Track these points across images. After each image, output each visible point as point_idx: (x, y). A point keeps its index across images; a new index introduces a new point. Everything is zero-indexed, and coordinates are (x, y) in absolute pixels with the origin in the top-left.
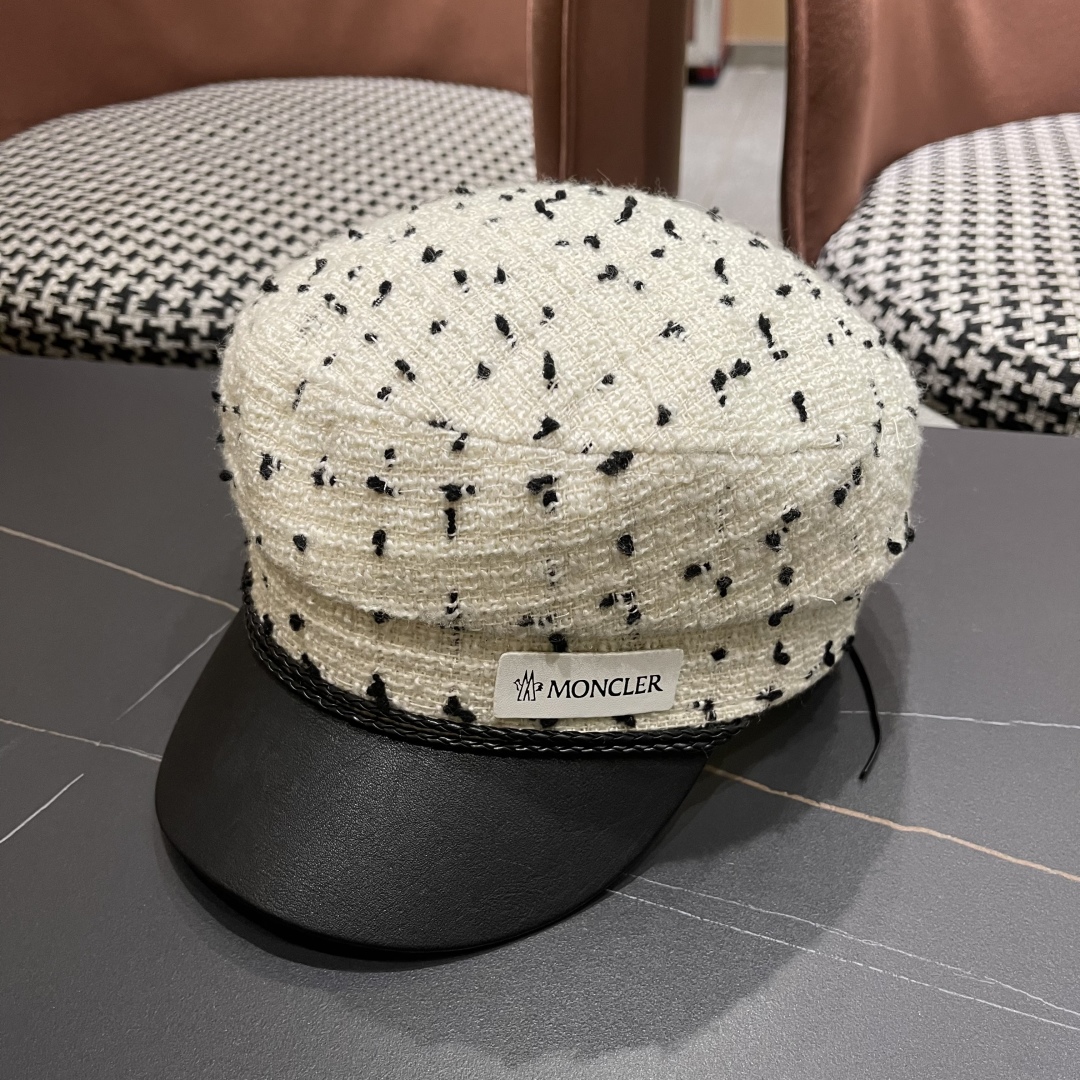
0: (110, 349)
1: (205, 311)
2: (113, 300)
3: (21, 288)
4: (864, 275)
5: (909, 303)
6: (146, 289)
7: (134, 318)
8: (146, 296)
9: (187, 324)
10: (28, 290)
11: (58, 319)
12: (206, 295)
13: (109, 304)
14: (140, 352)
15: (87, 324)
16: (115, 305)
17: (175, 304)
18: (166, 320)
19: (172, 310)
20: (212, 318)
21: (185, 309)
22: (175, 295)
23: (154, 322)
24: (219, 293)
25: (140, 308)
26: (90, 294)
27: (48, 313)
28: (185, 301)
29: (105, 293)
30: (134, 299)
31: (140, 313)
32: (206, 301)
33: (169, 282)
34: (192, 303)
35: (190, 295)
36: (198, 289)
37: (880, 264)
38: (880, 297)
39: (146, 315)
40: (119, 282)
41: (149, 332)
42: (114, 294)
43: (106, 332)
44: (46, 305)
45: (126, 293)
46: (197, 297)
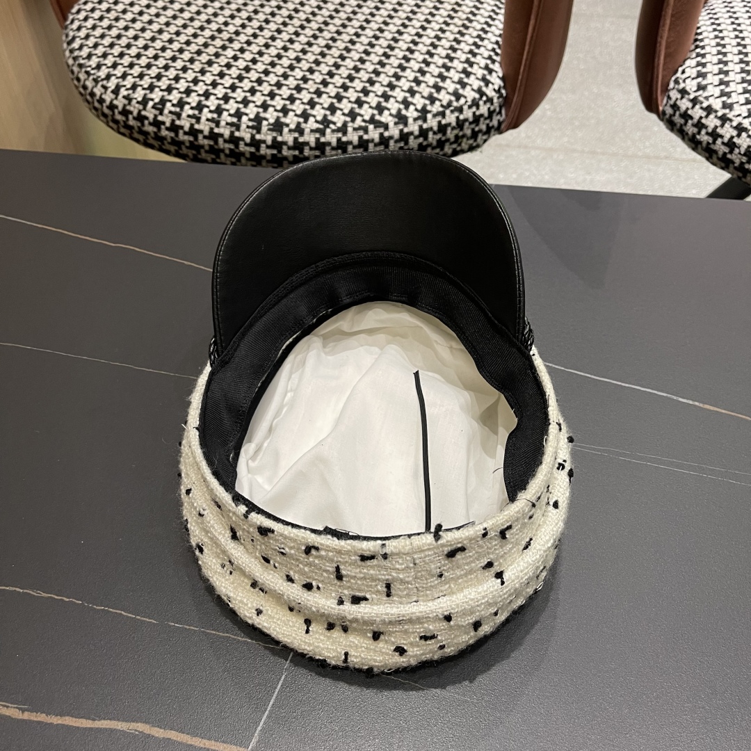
0: (248, 155)
1: (312, 131)
2: (251, 124)
3: (184, 115)
4: (707, 98)
5: (740, 119)
6: (271, 116)
7: (266, 136)
8: (272, 121)
9: (301, 140)
10: (189, 116)
11: (213, 136)
12: (312, 119)
13: (248, 127)
14: (269, 158)
15: (234, 140)
16: (252, 127)
17: (293, 126)
18: (288, 137)
19: (290, 131)
20: (317, 135)
21: (299, 130)
22: (291, 120)
23: (280, 139)
24: (319, 118)
25: (269, 130)
26: (235, 120)
27: (206, 132)
28: (299, 124)
29: (244, 119)
30: (265, 123)
31: (269, 132)
32: (312, 124)
33: (285, 111)
34: (303, 125)
35: (301, 120)
36: (305, 116)
37: (717, 92)
38: (720, 114)
39: (274, 134)
40: (252, 111)
41: (276, 145)
42: (250, 120)
43: (246, 145)
44: (204, 126)
45: (258, 119)
46: (306, 122)
